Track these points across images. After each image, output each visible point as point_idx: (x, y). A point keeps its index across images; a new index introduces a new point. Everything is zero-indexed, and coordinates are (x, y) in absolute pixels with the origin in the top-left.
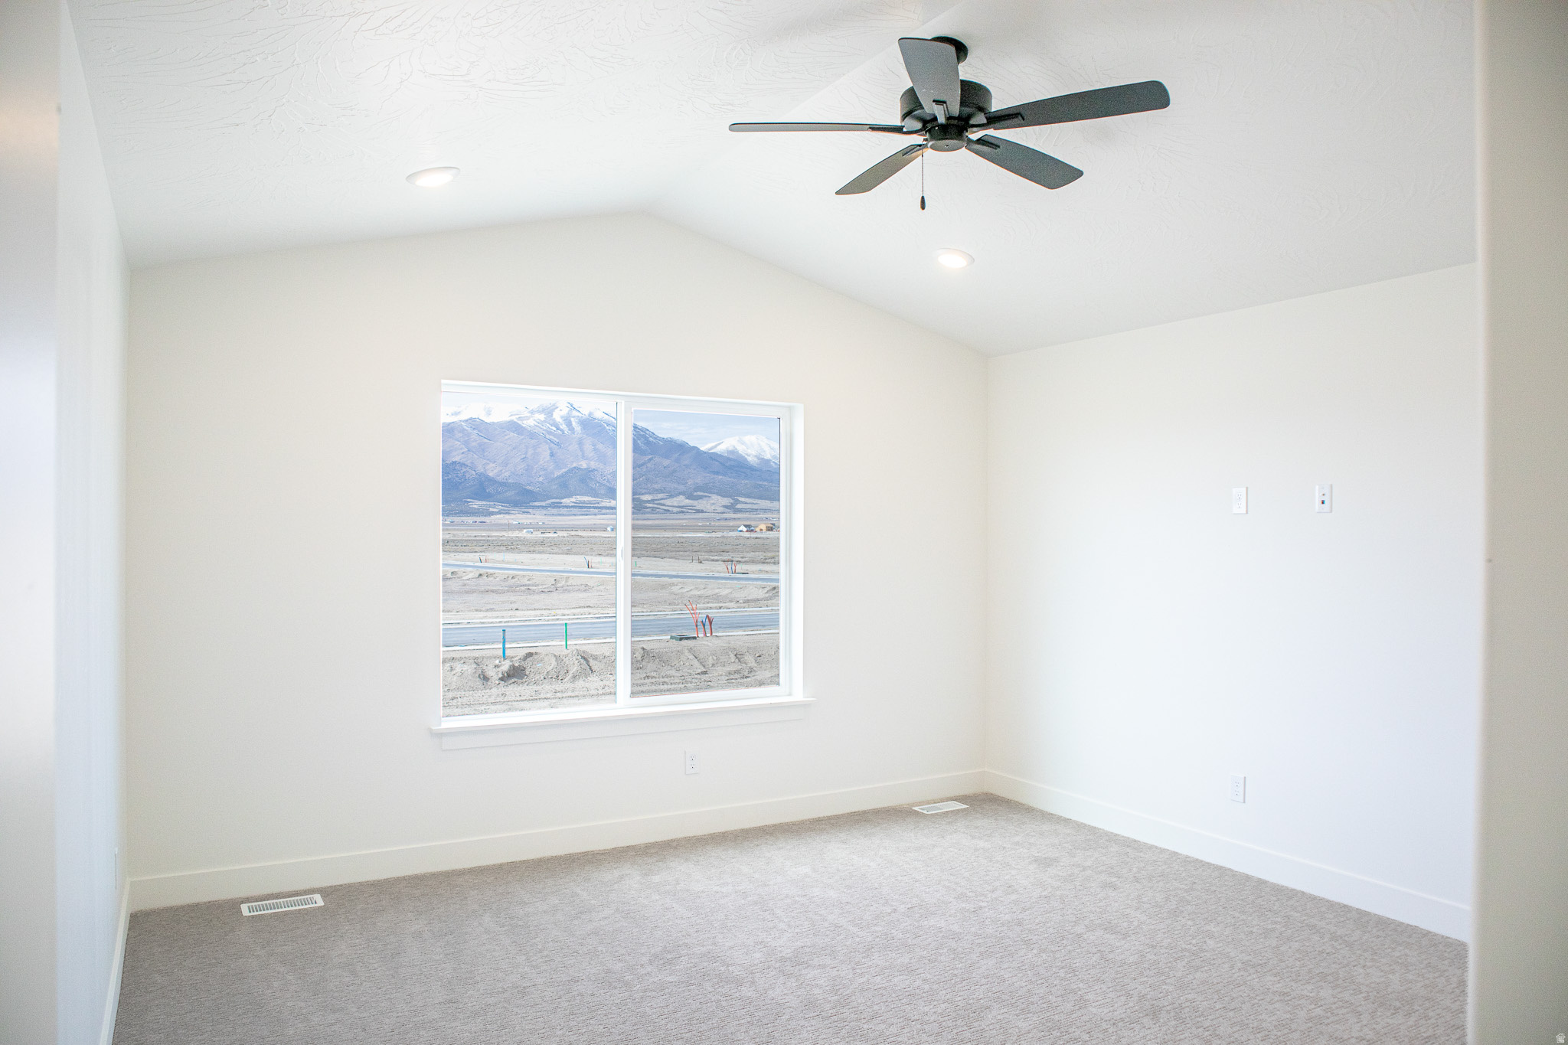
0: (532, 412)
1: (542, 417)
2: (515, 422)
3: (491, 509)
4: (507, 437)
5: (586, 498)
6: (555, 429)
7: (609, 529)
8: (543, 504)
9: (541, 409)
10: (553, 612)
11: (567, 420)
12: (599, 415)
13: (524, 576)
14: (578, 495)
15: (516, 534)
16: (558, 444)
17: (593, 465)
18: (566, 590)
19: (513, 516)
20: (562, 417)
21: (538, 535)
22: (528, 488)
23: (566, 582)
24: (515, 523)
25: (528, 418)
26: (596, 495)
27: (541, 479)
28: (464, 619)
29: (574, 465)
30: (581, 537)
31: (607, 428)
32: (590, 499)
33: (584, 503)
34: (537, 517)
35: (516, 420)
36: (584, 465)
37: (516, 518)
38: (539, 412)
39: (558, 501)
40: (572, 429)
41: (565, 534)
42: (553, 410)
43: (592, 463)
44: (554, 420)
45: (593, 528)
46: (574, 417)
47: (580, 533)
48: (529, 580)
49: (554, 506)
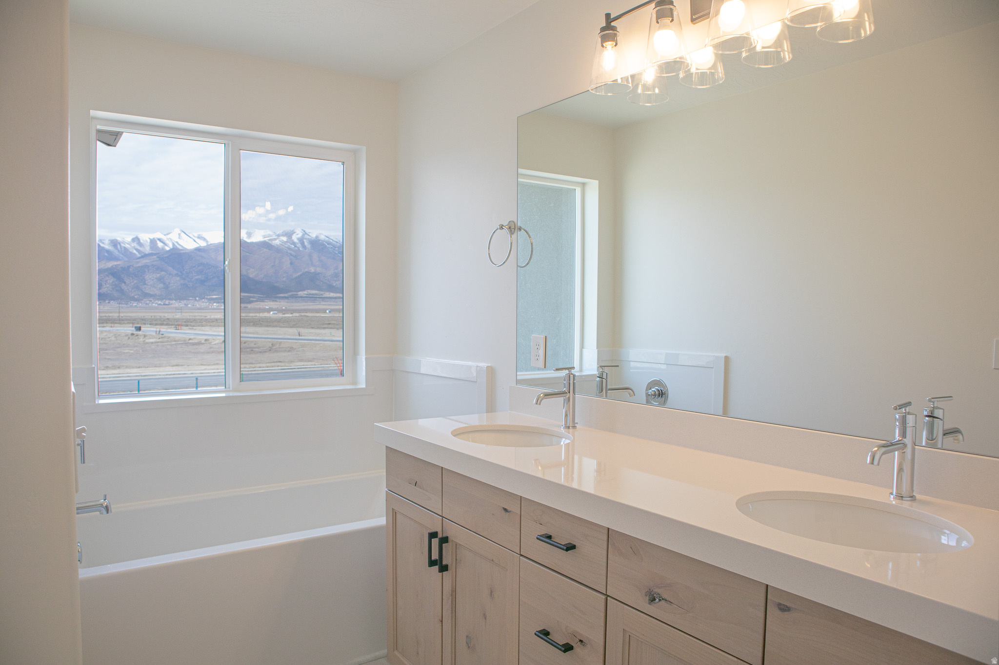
0: (279, 236)
1: (285, 239)
2: (267, 242)
3: (251, 299)
4: (261, 252)
5: (314, 292)
6: (293, 246)
7: (328, 311)
8: (286, 295)
9: (284, 233)
10: (253, 366)
11: (301, 240)
12: (322, 237)
13: (252, 342)
14: (309, 289)
15: (266, 314)
16: (295, 257)
17: (319, 270)
18: (276, 351)
19: (266, 303)
20: (298, 239)
21: (280, 315)
22: (276, 284)
23: (280, 345)
24: (267, 307)
25: (275, 239)
26: (320, 290)
27: (284, 279)
28: (189, 371)
29: (306, 270)
30: (307, 316)
31: (328, 246)
32: (316, 292)
33: (313, 294)
34: (283, 304)
35: (267, 241)
36: (312, 270)
37: (267, 304)
38: (283, 235)
39: (295, 293)
40: (304, 247)
41: (297, 315)
42: (292, 234)
43: (318, 269)
44: (293, 240)
45: (317, 311)
46: (306, 239)
47: (309, 314)
48: (255, 344)
49: (293, 297)
